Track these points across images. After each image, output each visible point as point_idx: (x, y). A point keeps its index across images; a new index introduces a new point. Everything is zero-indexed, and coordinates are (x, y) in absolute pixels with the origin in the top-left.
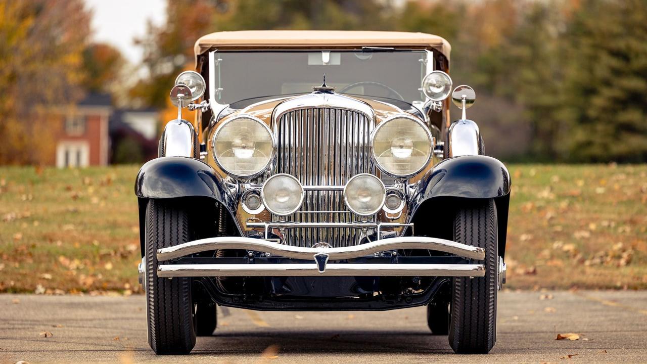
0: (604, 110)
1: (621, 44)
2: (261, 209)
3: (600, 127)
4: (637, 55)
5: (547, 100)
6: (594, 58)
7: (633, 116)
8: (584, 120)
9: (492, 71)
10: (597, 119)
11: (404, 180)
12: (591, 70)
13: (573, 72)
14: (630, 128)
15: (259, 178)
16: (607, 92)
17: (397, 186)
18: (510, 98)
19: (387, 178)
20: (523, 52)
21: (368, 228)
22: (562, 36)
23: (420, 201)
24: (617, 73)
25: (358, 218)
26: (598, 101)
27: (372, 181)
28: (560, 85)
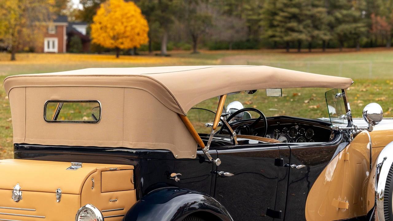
0: (281, 22)
3: (278, 29)
5: (255, 17)
7: (293, 24)
8: (272, 26)
9: (230, 5)
10: (278, 26)
12: (274, 4)
13: (266, 6)
14: (292, 30)
16: (282, 14)
18: (239, 17)
24: (286, 6)
26: (278, 18)
28: (261, 11)
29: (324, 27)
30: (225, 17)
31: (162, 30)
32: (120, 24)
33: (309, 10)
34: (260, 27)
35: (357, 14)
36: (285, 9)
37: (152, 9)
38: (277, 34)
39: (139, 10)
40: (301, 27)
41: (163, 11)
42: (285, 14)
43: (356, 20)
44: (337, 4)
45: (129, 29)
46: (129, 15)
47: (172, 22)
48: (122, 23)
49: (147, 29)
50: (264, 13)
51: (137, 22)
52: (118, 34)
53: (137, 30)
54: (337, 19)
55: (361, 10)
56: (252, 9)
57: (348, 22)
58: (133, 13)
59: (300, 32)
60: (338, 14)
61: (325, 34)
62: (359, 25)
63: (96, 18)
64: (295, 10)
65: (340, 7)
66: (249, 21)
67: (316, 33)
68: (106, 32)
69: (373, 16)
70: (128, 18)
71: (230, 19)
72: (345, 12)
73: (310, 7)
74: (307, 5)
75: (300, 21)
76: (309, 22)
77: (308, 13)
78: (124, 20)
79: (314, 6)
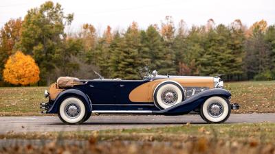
0: (123, 67)
1: (127, 50)
3: (121, 72)
4: (131, 52)
5: (105, 65)
6: (119, 53)
7: (130, 69)
8: (117, 70)
9: (89, 57)
10: (121, 70)
12: (118, 56)
13: (113, 57)
14: (129, 72)
16: (123, 63)
18: (95, 64)
20: (98, 51)
22: (109, 47)
24: (126, 57)
26: (120, 65)
28: (109, 61)
30: (86, 65)
31: (48, 73)
32: (21, 69)
34: (109, 70)
35: (170, 62)
36: (125, 60)
37: (42, 60)
38: (120, 75)
39: (33, 60)
40: (135, 71)
41: (48, 61)
42: (126, 63)
43: (169, 66)
44: (158, 56)
45: (27, 72)
46: (27, 63)
47: (54, 68)
48: (23, 69)
49: (39, 72)
50: (112, 62)
51: (33, 68)
52: (21, 75)
53: (33, 73)
54: (157, 66)
55: (172, 60)
56: (104, 60)
57: (165, 67)
58: (30, 62)
59: (135, 74)
60: (158, 62)
62: (171, 69)
63: (6, 66)
64: (131, 60)
65: (159, 58)
66: (101, 67)
68: (13, 74)
69: (180, 63)
70: (27, 65)
71: (90, 66)
72: (162, 61)
73: (140, 59)
74: (139, 57)
75: (134, 67)
77: (140, 62)
78: (24, 67)
79: (143, 57)
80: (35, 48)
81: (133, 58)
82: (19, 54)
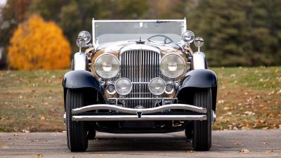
0: (218, 43)
1: (226, 12)
2: (114, 92)
3: (215, 52)
4: (234, 17)
6: (212, 19)
7: (232, 46)
10: (215, 48)
11: (173, 80)
12: (210, 24)
14: (231, 52)
15: (114, 79)
16: (220, 35)
17: (170, 82)
19: (166, 79)
21: (159, 100)
22: (197, 8)
23: (180, 88)
24: (224, 26)
25: (154, 96)
26: (215, 40)
27: (160, 81)
29: (265, 49)
32: (39, 46)
33: (249, 31)
36: (223, 30)
38: (214, 57)
39: (59, 31)
40: (240, 50)
42: (223, 35)
45: (49, 51)
46: (49, 36)
48: (42, 45)
51: (58, 43)
52: (38, 57)
53: (58, 53)
58: (53, 34)
59: (239, 54)
61: (267, 57)
63: (13, 40)
64: (233, 31)
67: (257, 56)
68: (24, 54)
70: (48, 40)
73: (250, 28)
74: (247, 25)
75: (239, 43)
76: (249, 44)
77: (247, 34)
78: (44, 42)
79: (255, 26)
80: (64, 9)
81: (237, 26)
82: (35, 20)
